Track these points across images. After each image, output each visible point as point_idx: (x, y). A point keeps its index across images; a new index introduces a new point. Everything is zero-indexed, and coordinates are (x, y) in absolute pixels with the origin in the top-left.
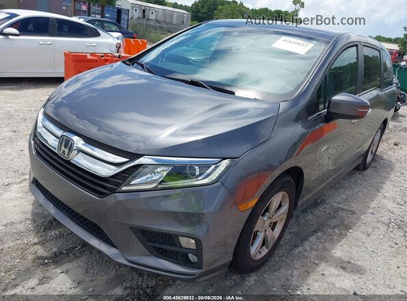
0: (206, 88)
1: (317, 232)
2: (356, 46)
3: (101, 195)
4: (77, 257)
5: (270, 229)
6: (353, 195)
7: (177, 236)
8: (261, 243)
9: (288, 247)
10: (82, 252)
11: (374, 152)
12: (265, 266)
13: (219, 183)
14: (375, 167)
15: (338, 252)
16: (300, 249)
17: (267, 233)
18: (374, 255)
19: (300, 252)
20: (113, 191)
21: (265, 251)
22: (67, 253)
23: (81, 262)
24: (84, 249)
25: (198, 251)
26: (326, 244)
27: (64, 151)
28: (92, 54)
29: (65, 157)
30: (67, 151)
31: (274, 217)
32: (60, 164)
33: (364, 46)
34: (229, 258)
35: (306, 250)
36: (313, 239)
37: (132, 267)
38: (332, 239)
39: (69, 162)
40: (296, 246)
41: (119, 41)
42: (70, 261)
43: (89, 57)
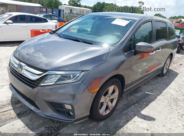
0: (81, 42)
1: (135, 104)
2: (151, 21)
3: (33, 87)
4: (27, 115)
5: (110, 102)
6: (155, 87)
7: (64, 104)
8: (105, 108)
9: (121, 110)
10: (30, 113)
11: (167, 68)
12: (109, 118)
13: (80, 81)
14: (169, 75)
15: (144, 112)
16: (126, 111)
17: (108, 103)
18: (160, 113)
19: (126, 113)
20: (37, 86)
21: (108, 112)
22: (24, 113)
23: (29, 117)
24: (31, 112)
25: (73, 110)
26: (139, 109)
27: (19, 70)
28: (43, 30)
29: (20, 72)
30: (20, 70)
31: (111, 97)
32: (18, 76)
33: (155, 21)
34: (88, 113)
35: (129, 111)
36: (133, 107)
37: (50, 119)
38: (142, 107)
39: (21, 75)
40: (125, 110)
41: (56, 24)
42: (24, 117)
43: (41, 31)
